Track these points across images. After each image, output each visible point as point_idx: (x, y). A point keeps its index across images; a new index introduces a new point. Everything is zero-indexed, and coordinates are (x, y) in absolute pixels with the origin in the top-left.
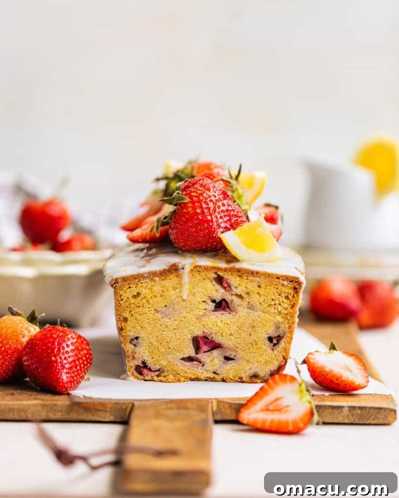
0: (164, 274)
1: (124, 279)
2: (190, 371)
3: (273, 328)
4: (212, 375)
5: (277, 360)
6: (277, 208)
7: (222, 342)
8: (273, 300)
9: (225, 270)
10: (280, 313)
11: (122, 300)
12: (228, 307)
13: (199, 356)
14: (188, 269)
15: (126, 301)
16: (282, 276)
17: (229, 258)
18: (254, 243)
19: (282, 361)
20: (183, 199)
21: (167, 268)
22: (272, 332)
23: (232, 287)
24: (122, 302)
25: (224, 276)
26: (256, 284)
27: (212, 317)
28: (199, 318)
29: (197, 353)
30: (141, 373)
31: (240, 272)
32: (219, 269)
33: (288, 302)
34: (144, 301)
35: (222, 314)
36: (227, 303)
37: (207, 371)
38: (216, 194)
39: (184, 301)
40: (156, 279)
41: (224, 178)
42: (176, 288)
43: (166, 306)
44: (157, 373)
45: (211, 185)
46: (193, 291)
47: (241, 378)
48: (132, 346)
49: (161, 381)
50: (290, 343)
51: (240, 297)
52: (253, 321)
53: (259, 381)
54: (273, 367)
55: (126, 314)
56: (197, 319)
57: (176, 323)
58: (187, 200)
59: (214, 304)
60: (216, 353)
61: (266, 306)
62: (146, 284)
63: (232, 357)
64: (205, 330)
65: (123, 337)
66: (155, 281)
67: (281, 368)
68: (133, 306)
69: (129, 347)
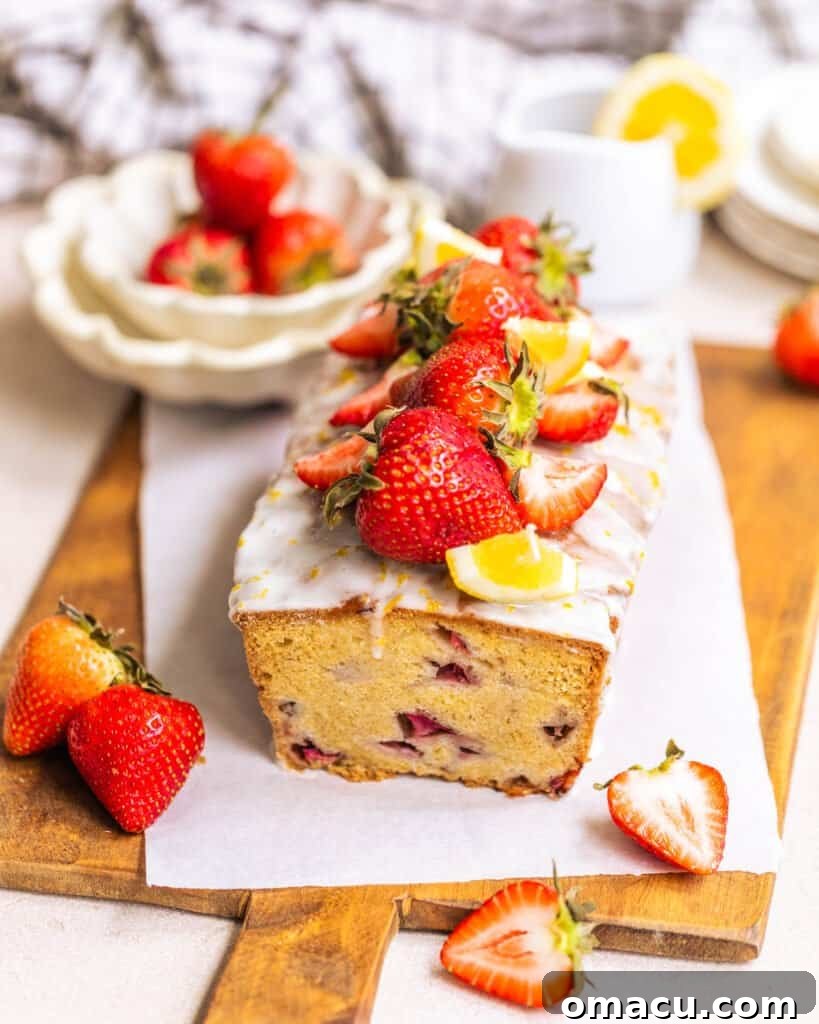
0: (334, 615)
1: (260, 616)
2: (396, 762)
3: (553, 715)
4: (439, 773)
5: (563, 762)
7: (454, 727)
8: (550, 673)
9: (454, 620)
10: (565, 694)
11: (258, 646)
12: (464, 676)
13: (412, 741)
14: (381, 610)
15: (266, 649)
16: (567, 640)
19: (571, 765)
20: (373, 482)
21: (340, 606)
22: (550, 719)
23: (470, 649)
24: (258, 650)
25: (454, 630)
26: (515, 648)
27: (433, 689)
28: (407, 688)
29: (408, 737)
30: (303, 756)
31: (485, 627)
32: (443, 617)
33: (582, 678)
34: (300, 652)
35: (452, 686)
36: (461, 670)
37: (429, 765)
39: (376, 660)
40: (321, 622)
42: (360, 640)
43: (342, 664)
44: (334, 759)
46: (393, 646)
47: (495, 782)
48: (284, 715)
49: (340, 774)
50: (588, 738)
51: (486, 663)
52: (513, 701)
53: (528, 791)
54: (559, 770)
55: (268, 668)
56: (404, 689)
57: (364, 690)
58: (380, 485)
59: (437, 669)
60: (443, 741)
61: (536, 681)
62: (301, 628)
63: (474, 749)
64: (421, 708)
65: (265, 699)
66: (318, 625)
67: (570, 774)
68: (278, 657)
69: (277, 717)
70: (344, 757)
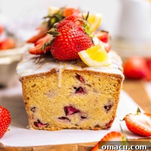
0: (48, 74)
1: (27, 77)
2: (63, 124)
3: (107, 102)
4: (75, 126)
5: (109, 118)
6: (107, 33)
7: (80, 109)
8: (107, 87)
9: (81, 72)
10: (111, 94)
11: (26, 88)
12: (83, 91)
13: (68, 117)
14: (61, 71)
15: (28, 89)
16: (112, 75)
17: (83, 65)
18: (97, 57)
19: (111, 118)
20: (58, 33)
21: (50, 71)
22: (106, 103)
23: (85, 81)
25: (81, 75)
26: (97, 79)
27: (74, 96)
28: (67, 97)
29: (67, 115)
30: (37, 126)
31: (89, 73)
32: (78, 71)
33: (115, 88)
34: (38, 89)
35: (80, 95)
36: (82, 89)
37: (72, 124)
38: (76, 31)
39: (59, 88)
40: (44, 77)
41: (80, 19)
42: (55, 82)
43: (50, 91)
44: (46, 126)
45: (73, 26)
46: (64, 83)
47: (90, 127)
48: (32, 112)
49: (48, 130)
50: (116, 109)
51: (89, 85)
52: (96, 98)
53: (100, 129)
54: (107, 121)
55: (28, 96)
56: (66, 97)
57: (55, 100)
58: (60, 34)
59: (76, 90)
60: (77, 115)
61: (103, 90)
62: (39, 80)
63: (85, 117)
64: (71, 103)
65: (27, 107)
66: (43, 78)
67: (111, 122)
68: (32, 91)
69: (30, 113)
70: (49, 125)
